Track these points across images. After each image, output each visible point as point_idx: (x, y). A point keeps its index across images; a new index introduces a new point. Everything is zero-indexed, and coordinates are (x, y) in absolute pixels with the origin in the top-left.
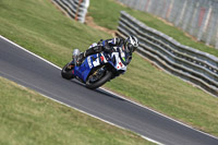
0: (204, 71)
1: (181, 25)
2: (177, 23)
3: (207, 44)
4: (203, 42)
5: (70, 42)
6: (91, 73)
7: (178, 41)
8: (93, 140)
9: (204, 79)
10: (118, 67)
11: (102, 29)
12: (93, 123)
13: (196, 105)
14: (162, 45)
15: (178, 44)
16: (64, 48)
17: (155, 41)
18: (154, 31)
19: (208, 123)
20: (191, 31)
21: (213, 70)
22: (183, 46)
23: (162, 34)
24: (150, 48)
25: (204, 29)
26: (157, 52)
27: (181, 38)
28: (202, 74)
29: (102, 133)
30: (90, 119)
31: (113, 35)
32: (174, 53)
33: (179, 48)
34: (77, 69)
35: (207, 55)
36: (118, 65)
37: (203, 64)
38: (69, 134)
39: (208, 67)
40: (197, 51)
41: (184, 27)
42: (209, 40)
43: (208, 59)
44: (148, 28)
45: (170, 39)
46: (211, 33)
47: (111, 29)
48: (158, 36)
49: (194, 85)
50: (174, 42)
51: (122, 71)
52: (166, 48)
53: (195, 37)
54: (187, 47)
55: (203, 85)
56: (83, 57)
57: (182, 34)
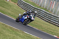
0: (41, 14)
1: (35, 2)
2: (33, 1)
3: (42, 7)
4: (41, 6)
5: (5, 6)
6: (24, 21)
7: (34, 6)
8: (11, 33)
9: (41, 16)
10: (32, 19)
11: (13, 3)
12: (11, 28)
13: (39, 23)
14: (29, 7)
15: (34, 7)
16: (3, 8)
17: (27, 6)
18: (27, 3)
19: (42, 28)
20: (37, 3)
21: (43, 14)
22: (35, 7)
23: (29, 4)
24: (26, 8)
25: (41, 3)
26: (28, 9)
27: (35, 5)
28: (40, 15)
29: (13, 31)
30: (10, 27)
31: (16, 4)
32: (33, 9)
33: (34, 8)
34: (20, 19)
35: (42, 10)
36: (32, 18)
37: (41, 12)
38: (4, 31)
39: (42, 13)
40: (39, 9)
41: (36, 2)
42: (42, 6)
43: (42, 11)
44: (26, 3)
45: (32, 5)
46: (43, 4)
47: (15, 3)
48: (28, 5)
49: (38, 18)
50: (33, 6)
51: (33, 20)
52: (30, 8)
53: (38, 5)
54: (36, 8)
55: (41, 18)
56: (22, 16)
57: (35, 4)
